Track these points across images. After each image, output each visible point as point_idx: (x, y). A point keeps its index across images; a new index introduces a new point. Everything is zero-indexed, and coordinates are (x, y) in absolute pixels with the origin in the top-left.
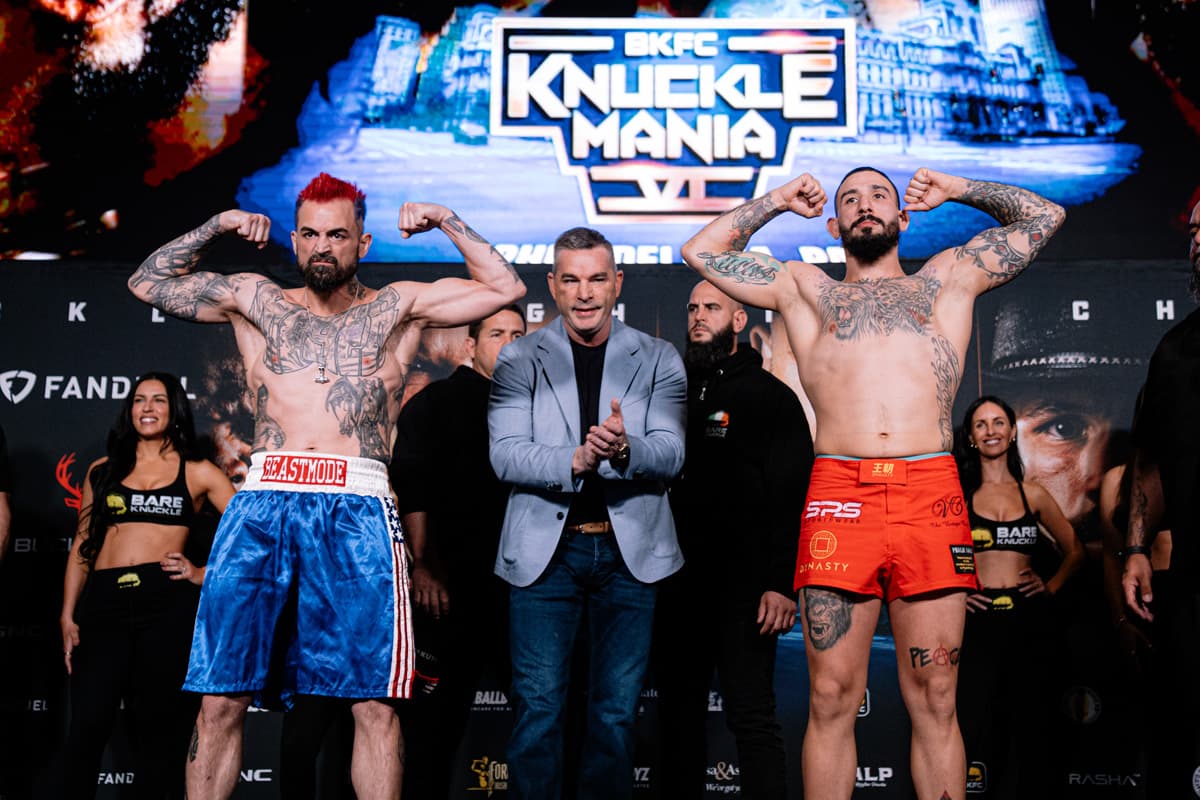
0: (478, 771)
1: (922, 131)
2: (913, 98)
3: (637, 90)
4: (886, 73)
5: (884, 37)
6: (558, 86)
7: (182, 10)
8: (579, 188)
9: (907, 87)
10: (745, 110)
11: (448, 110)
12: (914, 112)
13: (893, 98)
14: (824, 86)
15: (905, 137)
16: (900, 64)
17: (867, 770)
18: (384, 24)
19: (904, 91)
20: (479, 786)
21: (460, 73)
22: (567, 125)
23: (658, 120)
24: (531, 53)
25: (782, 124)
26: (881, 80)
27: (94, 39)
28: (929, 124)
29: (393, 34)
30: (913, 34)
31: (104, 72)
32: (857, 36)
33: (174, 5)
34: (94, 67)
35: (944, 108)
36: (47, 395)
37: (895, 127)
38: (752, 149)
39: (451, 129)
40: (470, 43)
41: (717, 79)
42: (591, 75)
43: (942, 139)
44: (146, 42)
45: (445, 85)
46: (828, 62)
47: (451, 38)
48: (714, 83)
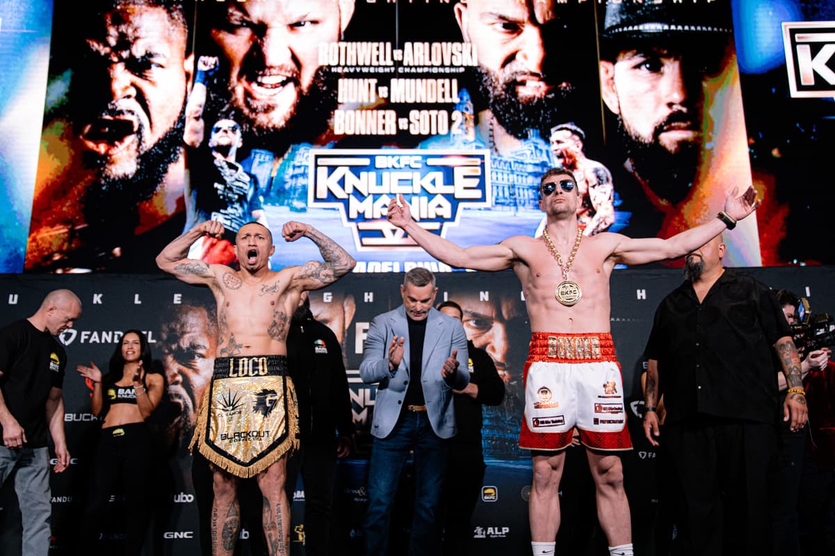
0: (298, 532)
1: (524, 205)
6: (342, 183)
7: (156, 148)
8: (352, 233)
10: (436, 194)
11: (286, 195)
14: (475, 182)
17: (496, 529)
18: (256, 153)
20: (298, 540)
21: (293, 177)
22: (346, 203)
24: (329, 167)
25: (454, 201)
27: (112, 163)
28: (527, 202)
29: (260, 158)
31: (117, 179)
32: (491, 159)
33: (152, 146)
34: (112, 177)
35: (534, 193)
36: (82, 341)
37: (510, 203)
38: (439, 214)
39: (288, 205)
40: (298, 162)
41: (422, 178)
43: (534, 209)
44: (138, 164)
45: (286, 183)
46: (477, 171)
47: (288, 160)
48: (421, 181)
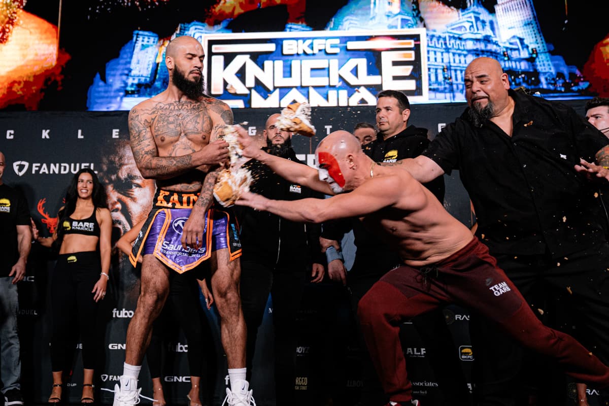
2: (456, 70)
3: (291, 76)
4: (439, 55)
5: (437, 34)
9: (452, 64)
12: (457, 79)
13: (443, 70)
15: (452, 95)
16: (447, 50)
18: (138, 35)
19: (451, 66)
22: (247, 98)
23: (303, 94)
24: (226, 54)
26: (436, 59)
29: (143, 41)
30: (454, 31)
32: (427, 36)
37: (445, 89)
42: (262, 67)
